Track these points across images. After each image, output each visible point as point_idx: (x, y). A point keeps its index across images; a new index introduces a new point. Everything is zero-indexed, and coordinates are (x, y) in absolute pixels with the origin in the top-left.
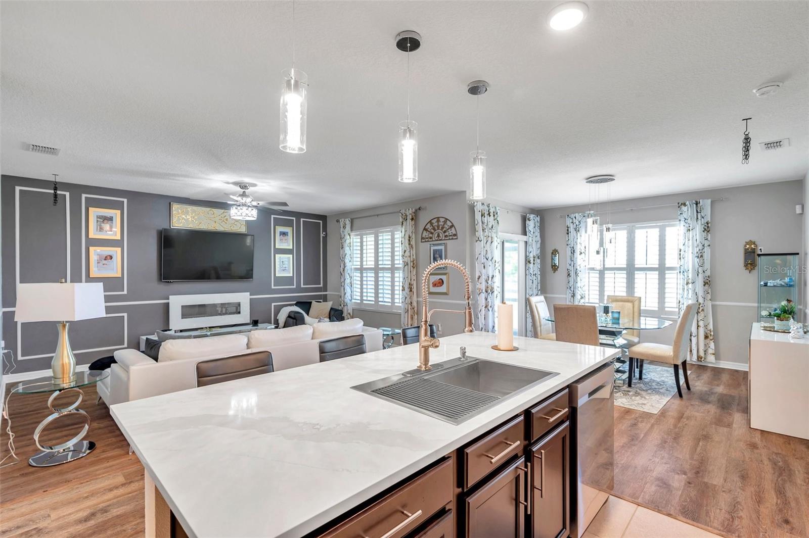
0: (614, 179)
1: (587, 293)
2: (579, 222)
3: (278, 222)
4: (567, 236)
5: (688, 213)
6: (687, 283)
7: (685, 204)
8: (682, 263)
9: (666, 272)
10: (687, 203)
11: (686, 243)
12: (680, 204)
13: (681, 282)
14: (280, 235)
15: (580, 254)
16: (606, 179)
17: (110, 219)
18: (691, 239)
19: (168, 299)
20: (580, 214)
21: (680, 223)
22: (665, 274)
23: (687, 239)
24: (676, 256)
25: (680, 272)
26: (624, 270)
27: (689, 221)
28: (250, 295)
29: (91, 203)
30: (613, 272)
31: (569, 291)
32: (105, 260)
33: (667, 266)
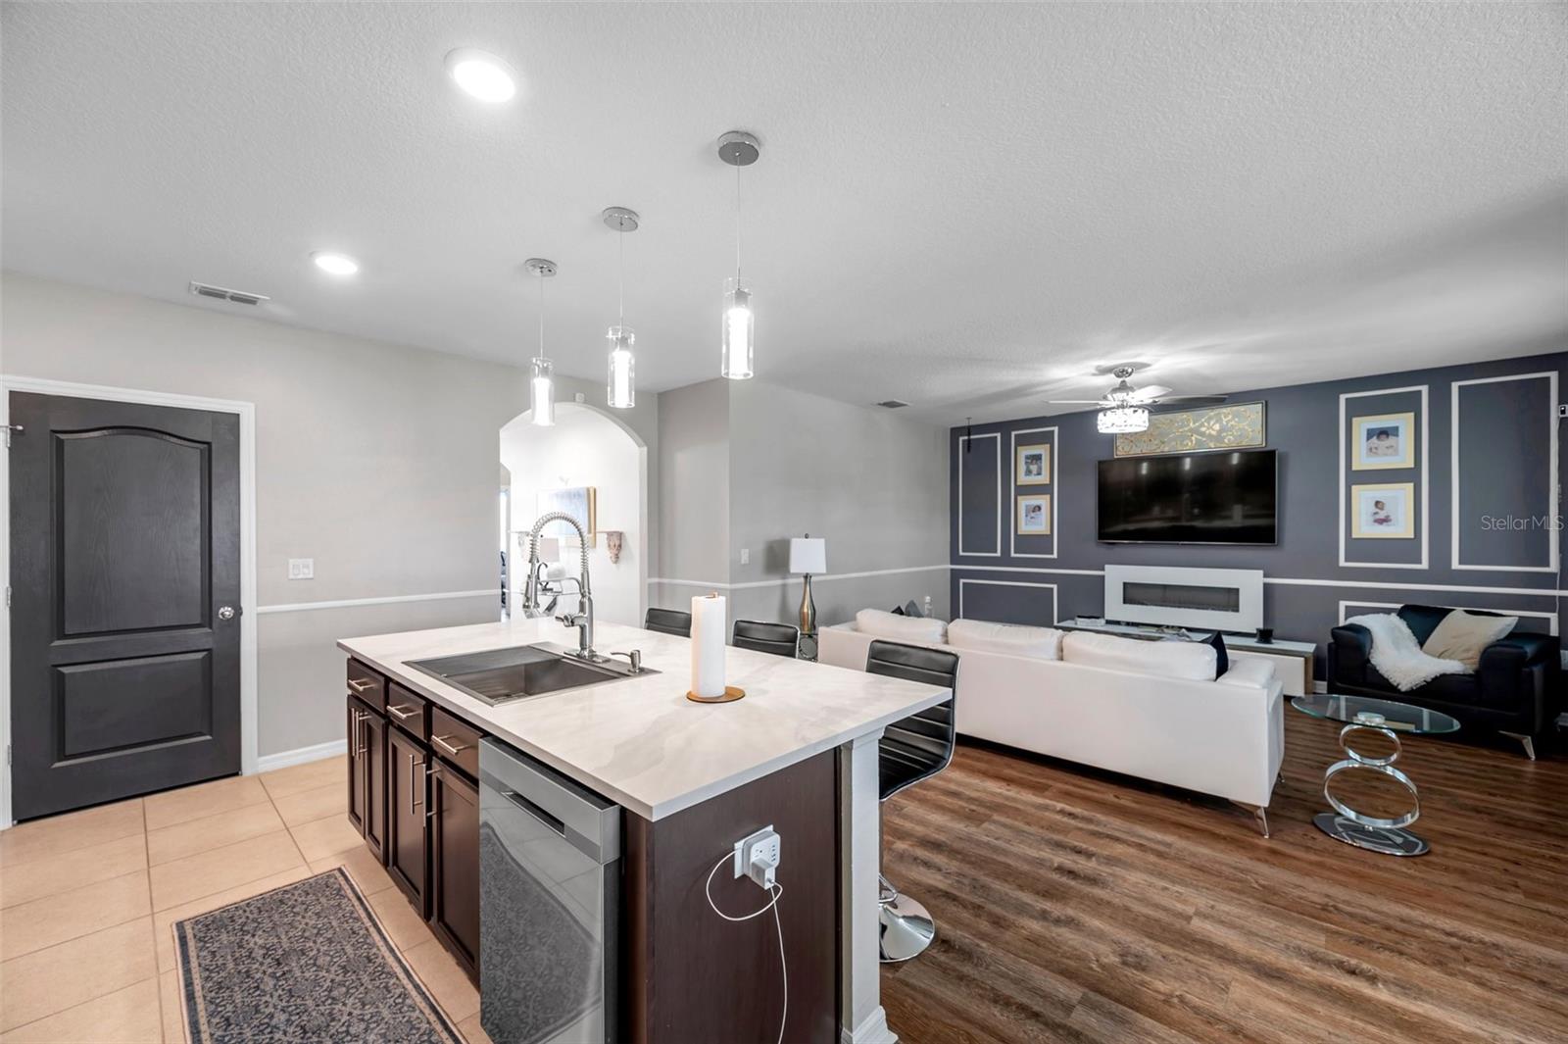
3: (1357, 409)
14: (1368, 439)
17: (1037, 458)
19: (1103, 569)
28: (1265, 576)
29: (1023, 441)
32: (1033, 511)
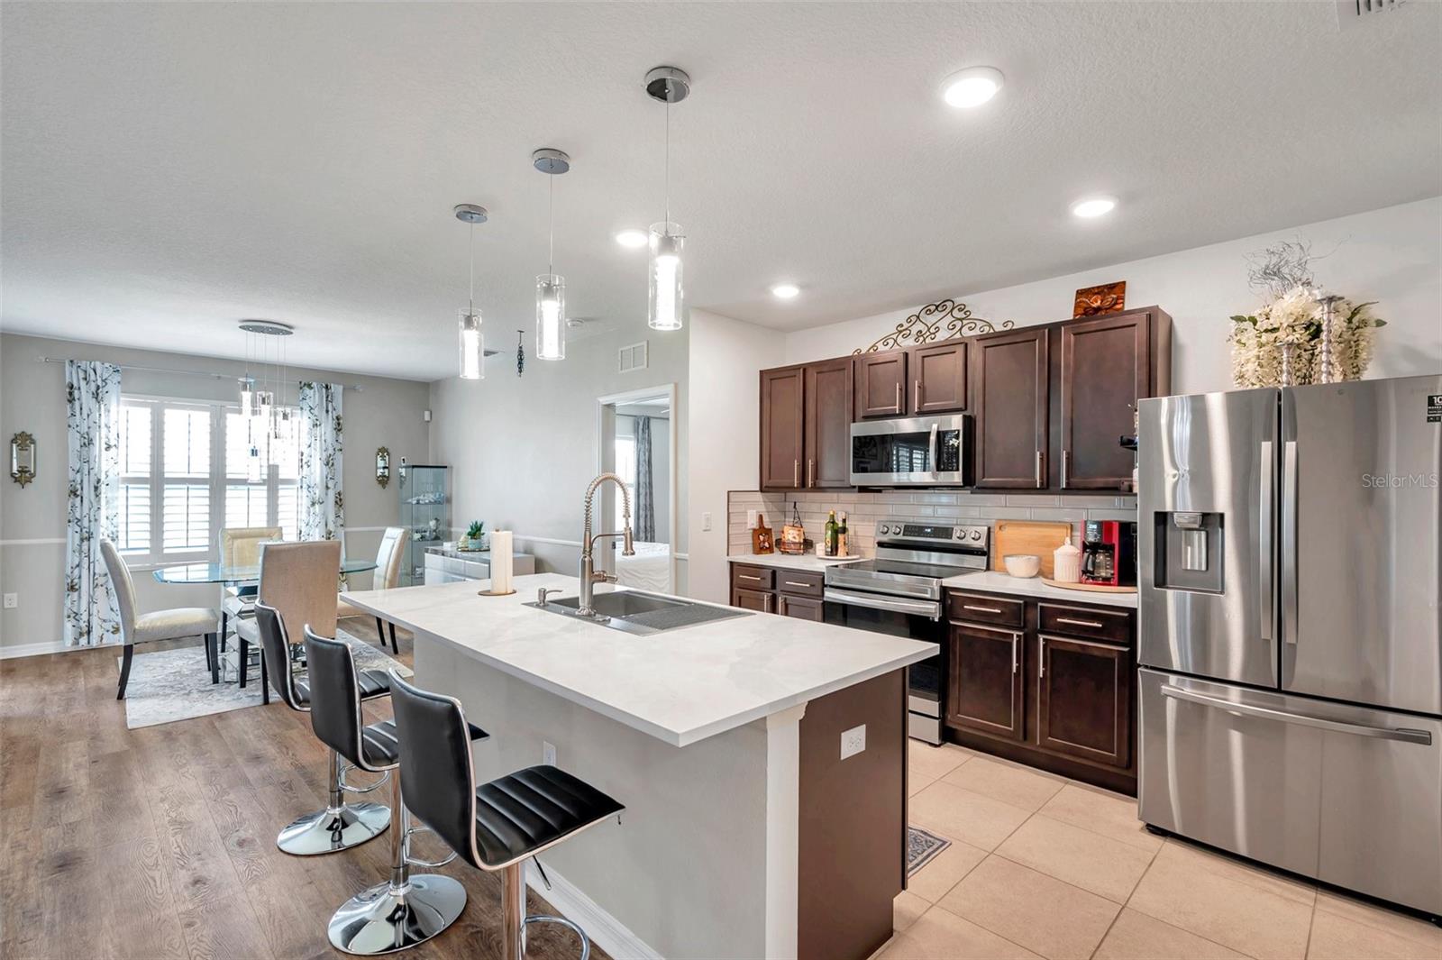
0: (291, 333)
1: (122, 528)
2: (103, 381)
4: (69, 406)
5: (314, 398)
6: (313, 504)
7: (309, 386)
8: (304, 473)
9: (280, 487)
10: (314, 384)
11: (312, 445)
12: (303, 384)
13: (306, 502)
15: (107, 449)
16: (283, 329)
18: (318, 439)
20: (107, 365)
21: (302, 413)
22: (277, 490)
23: (313, 438)
24: (296, 463)
25: (302, 487)
26: (206, 484)
27: (316, 411)
30: (185, 486)
31: (72, 529)
33: (280, 477)
